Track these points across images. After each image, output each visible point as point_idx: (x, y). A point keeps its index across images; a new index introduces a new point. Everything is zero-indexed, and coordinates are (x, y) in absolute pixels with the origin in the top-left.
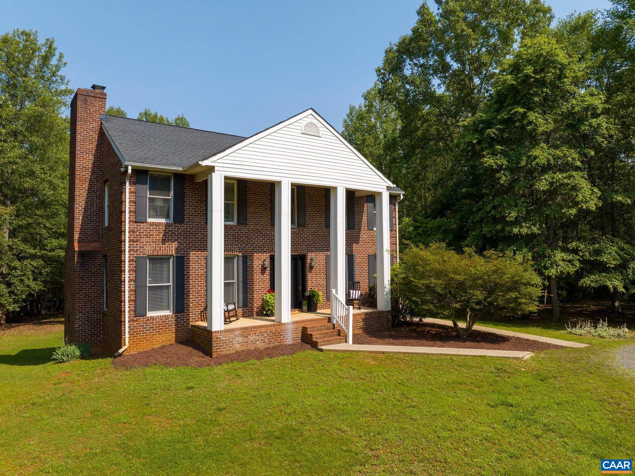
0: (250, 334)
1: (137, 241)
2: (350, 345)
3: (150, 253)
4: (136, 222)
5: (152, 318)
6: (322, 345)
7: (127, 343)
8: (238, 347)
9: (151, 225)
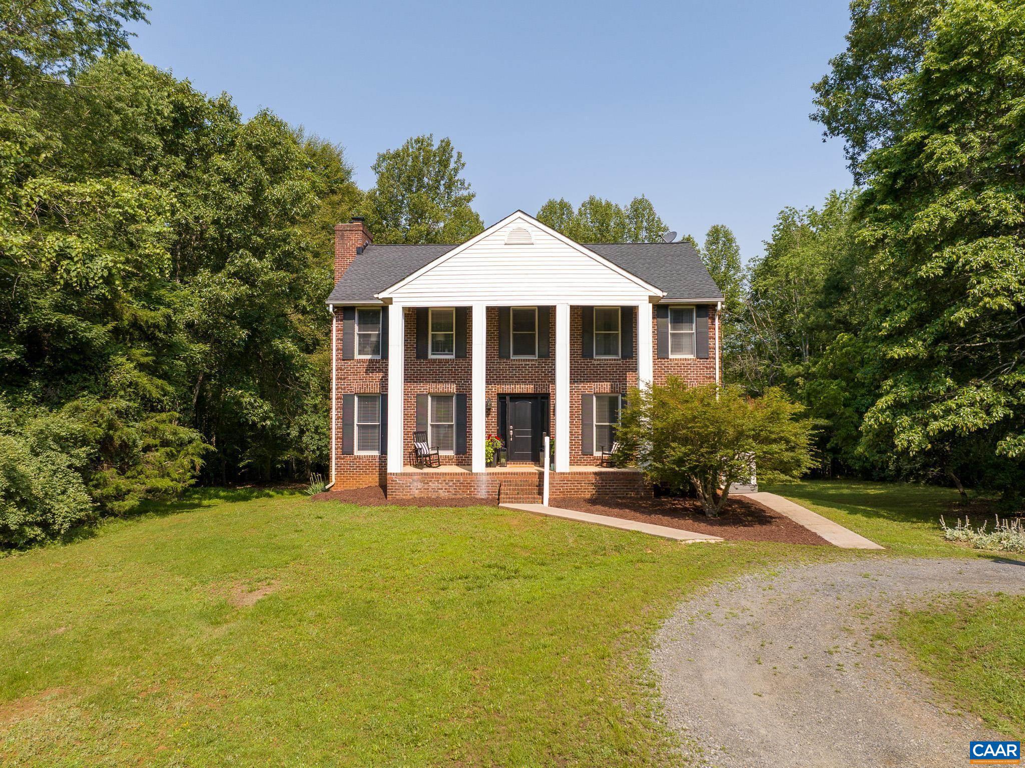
0: (431, 481)
1: (344, 379)
2: (544, 507)
3: (358, 390)
4: (343, 360)
5: (359, 457)
6: (504, 502)
7: (334, 480)
8: (416, 493)
9: (358, 362)
